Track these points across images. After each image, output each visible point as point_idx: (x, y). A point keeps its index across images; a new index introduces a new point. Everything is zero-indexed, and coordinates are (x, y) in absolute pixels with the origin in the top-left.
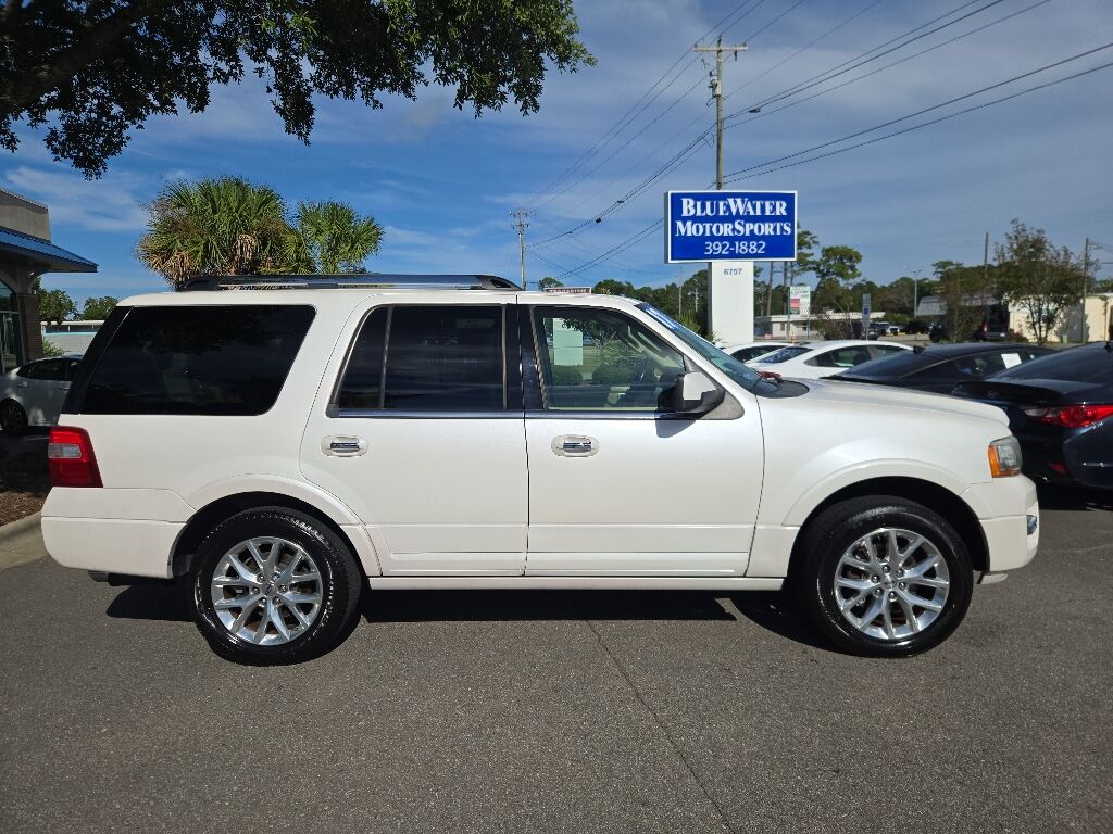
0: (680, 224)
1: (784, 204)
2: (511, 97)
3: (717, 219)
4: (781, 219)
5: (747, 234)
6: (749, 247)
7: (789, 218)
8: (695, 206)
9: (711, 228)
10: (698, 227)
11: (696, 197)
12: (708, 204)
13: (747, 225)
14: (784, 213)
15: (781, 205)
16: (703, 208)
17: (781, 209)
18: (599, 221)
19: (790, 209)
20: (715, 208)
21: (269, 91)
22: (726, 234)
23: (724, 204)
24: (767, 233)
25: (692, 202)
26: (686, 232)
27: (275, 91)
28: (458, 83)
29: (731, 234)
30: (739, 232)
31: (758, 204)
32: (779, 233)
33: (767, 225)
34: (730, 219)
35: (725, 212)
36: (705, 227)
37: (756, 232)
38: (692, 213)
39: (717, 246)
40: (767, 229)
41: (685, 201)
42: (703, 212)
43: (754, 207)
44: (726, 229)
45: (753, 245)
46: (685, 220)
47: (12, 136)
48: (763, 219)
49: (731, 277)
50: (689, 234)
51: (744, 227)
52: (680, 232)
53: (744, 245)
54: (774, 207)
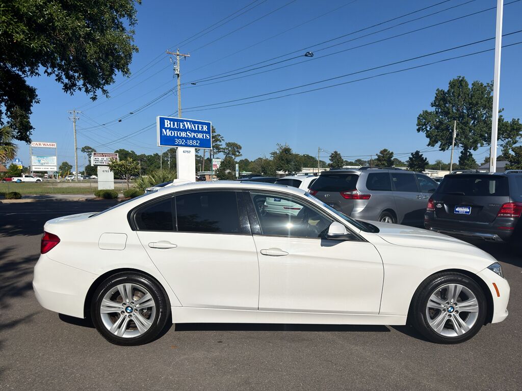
0: (164, 130)
1: (206, 127)
3: (179, 130)
4: (205, 132)
5: (192, 137)
6: (193, 142)
7: (208, 132)
8: (170, 124)
9: (177, 133)
10: (171, 132)
11: (170, 120)
12: (176, 123)
14: (207, 130)
16: (174, 125)
18: (120, 121)
19: (209, 128)
20: (178, 125)
22: (183, 136)
23: (183, 124)
24: (200, 138)
25: (169, 122)
26: (166, 134)
29: (186, 137)
30: (189, 136)
31: (196, 125)
32: (205, 138)
33: (200, 134)
34: (185, 130)
35: (183, 127)
36: (174, 133)
37: (196, 136)
38: (169, 126)
39: (180, 141)
40: (200, 136)
41: (166, 121)
43: (195, 127)
44: (183, 134)
45: (195, 142)
46: (166, 129)
48: (198, 132)
49: (186, 154)
50: (168, 135)
51: (191, 134)
52: (164, 134)
53: (191, 142)
54: (203, 128)
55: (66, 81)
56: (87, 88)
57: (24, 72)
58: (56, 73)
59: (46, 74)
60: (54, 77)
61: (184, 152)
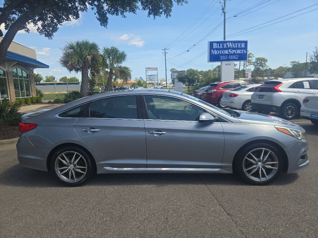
0: (212, 51)
2: (163, 13)
3: (223, 49)
4: (243, 48)
5: (233, 53)
6: (233, 57)
7: (246, 48)
8: (217, 45)
9: (222, 52)
10: (218, 52)
11: (217, 42)
12: (221, 44)
13: (233, 50)
14: (244, 47)
15: (243, 44)
16: (220, 46)
17: (243, 46)
18: (188, 51)
19: (246, 45)
20: (223, 46)
21: (95, 14)
22: (226, 53)
23: (226, 44)
24: (239, 53)
25: (216, 44)
26: (214, 53)
27: (97, 14)
28: (148, 10)
29: (228, 53)
30: (230, 53)
31: (236, 44)
32: (242, 53)
33: (239, 50)
34: (228, 49)
35: (226, 47)
36: (220, 52)
37: (235, 52)
38: (216, 47)
39: (224, 57)
41: (214, 44)
42: (219, 47)
43: (235, 45)
44: (226, 52)
45: (235, 57)
46: (214, 49)
47: (28, 29)
48: (238, 49)
49: (228, 66)
50: (215, 54)
51: (232, 51)
52: (212, 53)
53: (232, 57)
54: (241, 45)
61: (226, 65)
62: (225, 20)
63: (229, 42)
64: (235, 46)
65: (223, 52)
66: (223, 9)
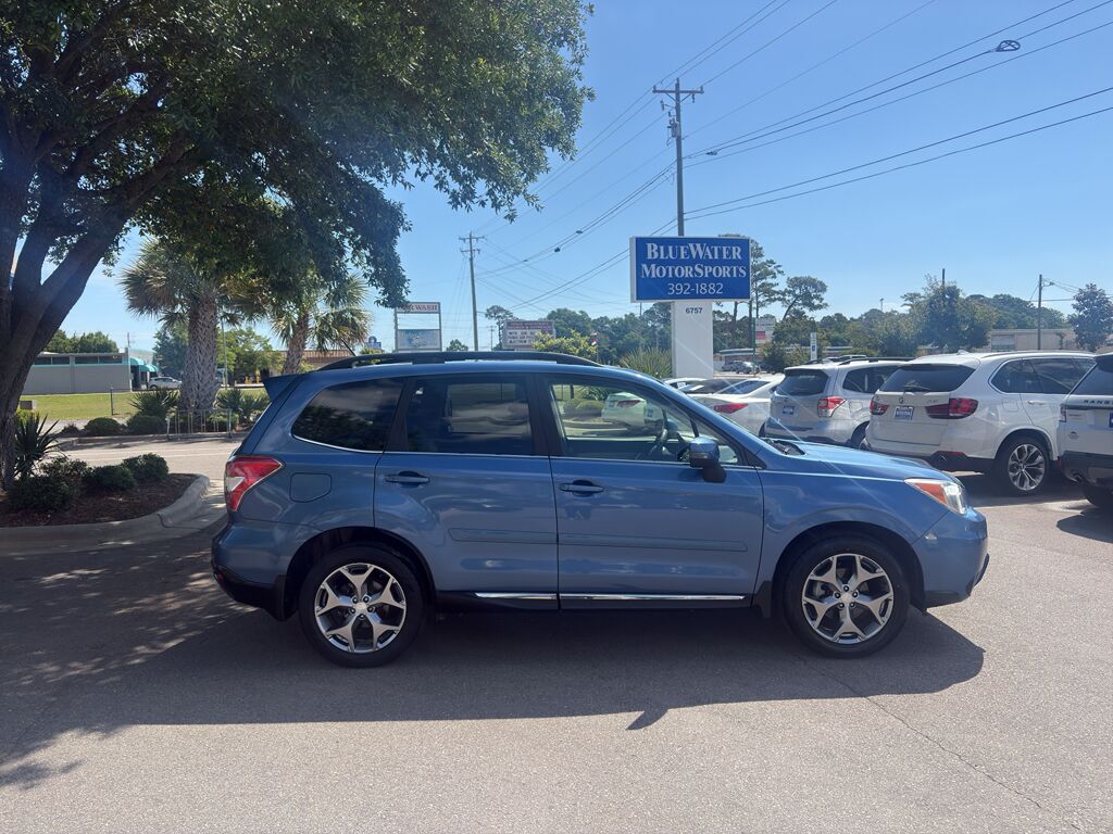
0: (645, 266)
1: (740, 249)
3: (678, 262)
4: (737, 262)
5: (707, 276)
6: (708, 288)
7: (744, 262)
8: (658, 250)
9: (673, 270)
10: (661, 270)
11: (659, 241)
12: (670, 248)
14: (739, 257)
15: (737, 250)
16: (666, 252)
17: (736, 254)
18: (557, 250)
19: (745, 254)
20: (676, 252)
22: (687, 276)
23: (685, 249)
24: (724, 276)
25: (655, 246)
26: (651, 274)
29: (692, 276)
30: (698, 274)
31: (716, 248)
32: (735, 276)
33: (724, 267)
34: (691, 262)
35: (686, 256)
36: (667, 270)
37: (715, 274)
38: (656, 256)
39: (679, 287)
40: (724, 272)
41: (649, 245)
42: (665, 256)
44: (687, 272)
45: (712, 287)
46: (649, 263)
48: (721, 262)
49: (692, 316)
50: (653, 276)
51: (704, 269)
52: (645, 274)
53: (703, 286)
54: (731, 252)
55: (455, 186)
56: (496, 199)
57: (380, 178)
58: (436, 173)
59: (419, 177)
60: (431, 180)
61: (687, 311)
62: (679, 160)
63: (695, 241)
64: (713, 256)
65: (676, 271)
66: (675, 127)
